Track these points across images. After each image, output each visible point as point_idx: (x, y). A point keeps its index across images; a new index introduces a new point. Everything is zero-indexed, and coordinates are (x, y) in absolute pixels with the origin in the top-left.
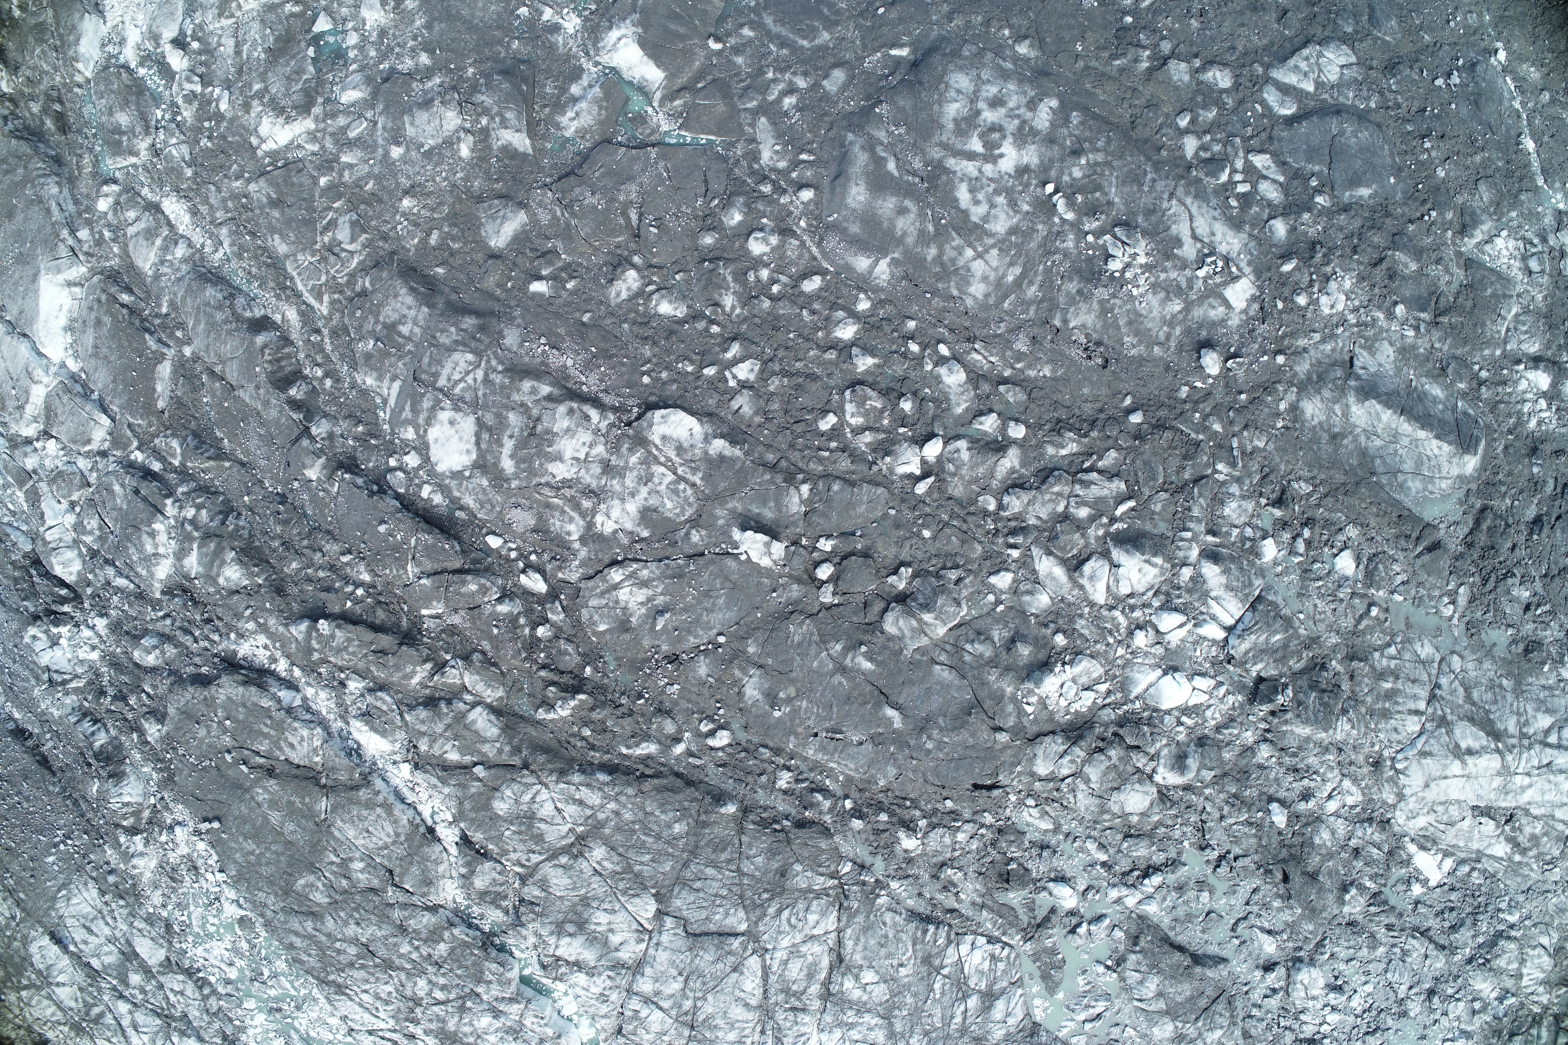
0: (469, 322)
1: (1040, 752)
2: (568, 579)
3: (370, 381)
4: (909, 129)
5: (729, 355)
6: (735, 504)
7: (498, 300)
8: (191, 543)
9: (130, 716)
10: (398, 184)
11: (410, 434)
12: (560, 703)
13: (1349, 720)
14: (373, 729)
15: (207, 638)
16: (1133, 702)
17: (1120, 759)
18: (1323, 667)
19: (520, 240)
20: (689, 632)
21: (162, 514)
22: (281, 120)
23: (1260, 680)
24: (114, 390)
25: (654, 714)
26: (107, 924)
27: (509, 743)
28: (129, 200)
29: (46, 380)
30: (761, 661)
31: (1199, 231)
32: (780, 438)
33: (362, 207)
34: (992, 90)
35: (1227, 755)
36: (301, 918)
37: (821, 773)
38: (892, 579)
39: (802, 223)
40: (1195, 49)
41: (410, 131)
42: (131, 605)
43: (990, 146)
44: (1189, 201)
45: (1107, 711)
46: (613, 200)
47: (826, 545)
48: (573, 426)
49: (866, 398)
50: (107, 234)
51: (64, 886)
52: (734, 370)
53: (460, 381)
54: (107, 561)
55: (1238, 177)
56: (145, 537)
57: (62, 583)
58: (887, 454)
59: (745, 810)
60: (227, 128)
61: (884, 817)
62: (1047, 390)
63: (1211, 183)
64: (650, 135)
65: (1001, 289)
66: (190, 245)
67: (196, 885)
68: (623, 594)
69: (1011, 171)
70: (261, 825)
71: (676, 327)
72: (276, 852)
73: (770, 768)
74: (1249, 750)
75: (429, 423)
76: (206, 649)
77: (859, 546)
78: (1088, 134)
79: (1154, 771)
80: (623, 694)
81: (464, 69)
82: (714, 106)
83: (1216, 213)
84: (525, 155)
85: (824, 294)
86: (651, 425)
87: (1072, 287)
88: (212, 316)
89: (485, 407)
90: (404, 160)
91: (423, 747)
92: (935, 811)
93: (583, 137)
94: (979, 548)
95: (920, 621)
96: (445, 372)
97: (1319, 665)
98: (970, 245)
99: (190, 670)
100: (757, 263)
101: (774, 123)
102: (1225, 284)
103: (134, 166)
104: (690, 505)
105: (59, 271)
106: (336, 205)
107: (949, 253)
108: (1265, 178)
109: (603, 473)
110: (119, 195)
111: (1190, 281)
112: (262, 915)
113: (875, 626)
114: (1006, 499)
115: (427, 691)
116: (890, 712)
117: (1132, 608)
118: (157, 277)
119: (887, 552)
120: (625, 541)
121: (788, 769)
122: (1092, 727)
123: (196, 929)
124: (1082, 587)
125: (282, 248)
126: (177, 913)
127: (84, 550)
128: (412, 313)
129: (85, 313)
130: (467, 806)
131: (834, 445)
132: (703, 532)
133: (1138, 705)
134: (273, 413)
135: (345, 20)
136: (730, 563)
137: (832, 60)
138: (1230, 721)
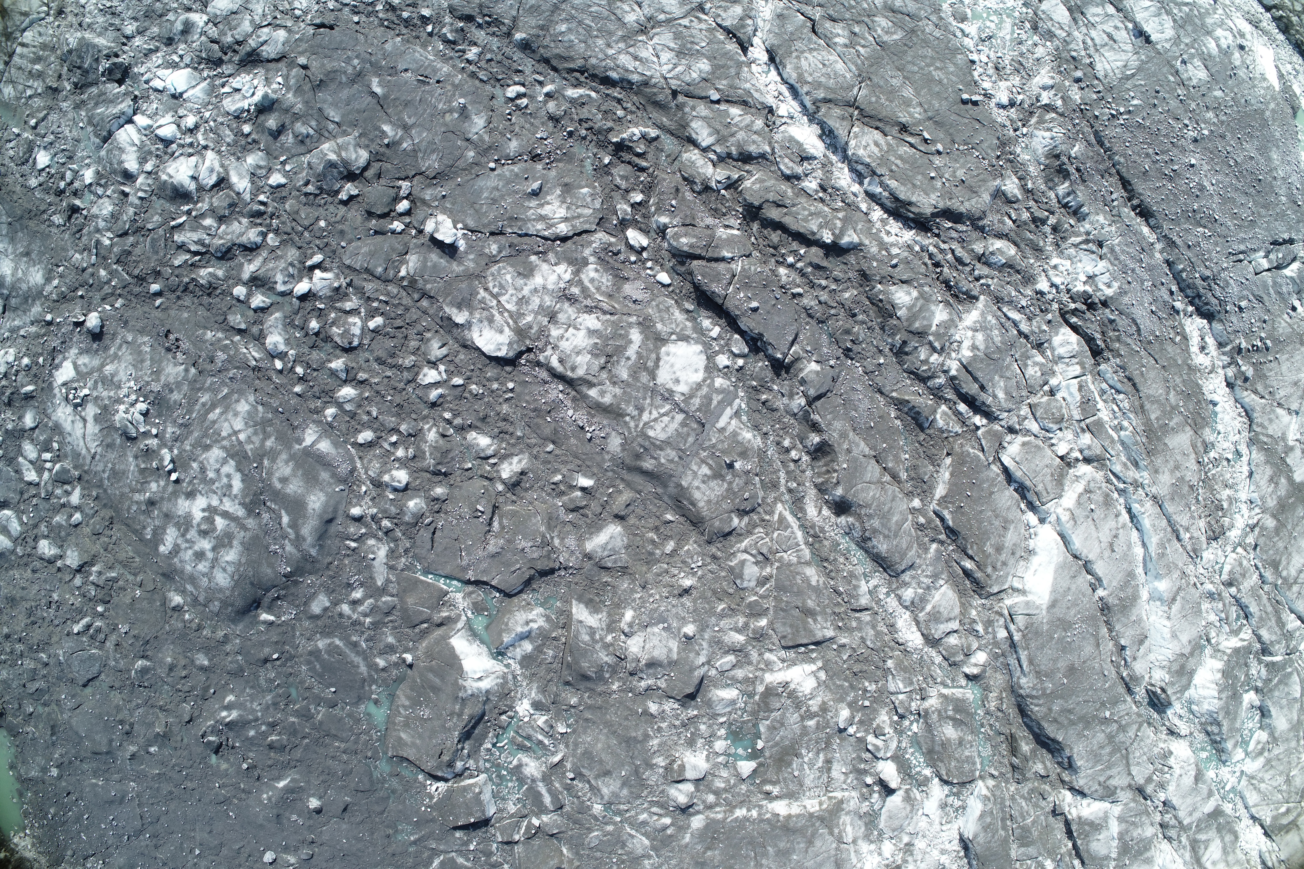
0: (648, 464)
1: (280, 46)
2: (607, 236)
3: (747, 435)
4: (267, 547)
5: (440, 391)
6: (456, 268)
7: (622, 479)
8: (937, 331)
9: (1032, 203)
10: (694, 601)
11: (719, 382)
12: (635, 138)
13: (68, 45)
14: (800, 144)
15: (942, 251)
16: (209, 76)
17: (225, 34)
18: (76, 85)
19: (595, 527)
20: (517, 175)
21: (962, 363)
22: (792, 686)
23: (120, 82)
24: (993, 485)
25: (562, 117)
26: (1092, 39)
27: (684, 114)
28: (954, 655)
29: (1060, 511)
30: (466, 144)
31: (81, 425)
32: (415, 317)
33: (731, 591)
34: (202, 567)
35: (156, 30)
36: (904, 10)
37: (445, 55)
38: (354, 192)
39: (364, 488)
40: (59, 575)
41: (674, 645)
42: (1009, 294)
43: (210, 520)
44: (84, 451)
45: (227, 72)
46: (509, 541)
47: (397, 226)
48: (574, 356)
49: (342, 336)
50: (980, 628)
51: (1128, 78)
52: (438, 378)
53: (664, 415)
54: (1026, 337)
55: (48, 465)
56: (982, 347)
57: (1075, 329)
58: (337, 289)
59: (509, 34)
60: (847, 694)
61: (405, 15)
62: (213, 320)
63: (67, 464)
64: (471, 593)
65: (226, 404)
66: (899, 598)
67: (999, 55)
68: (562, 212)
69: (199, 496)
70: (922, 88)
71: (479, 424)
72: (914, 64)
73: (483, 64)
74: (140, 32)
75: (699, 386)
76: (944, 242)
77: (374, 222)
78: (142, 518)
79: (207, 24)
80: (584, 138)
81: (621, 690)
82: (416, 604)
83: (69, 439)
84: (580, 600)
85: (359, 427)
86: (510, 344)
87: (176, 396)
88: (883, 525)
89: (646, 388)
90: (683, 621)
91: (759, 123)
92: (368, 15)
93: (529, 604)
94: (287, 206)
95: (339, 155)
96: (675, 425)
97: (79, 87)
98: (240, 443)
99: (960, 227)
100: (403, 463)
101: (372, 578)
102: (72, 381)
103: (946, 686)
104: (493, 275)
105: (1027, 603)
106: (755, 598)
107: (256, 440)
108: (31, 462)
109: (557, 313)
110: (964, 662)
111: (95, 387)
112: (941, 18)
113: (376, 157)
114: (259, 240)
115: (747, 167)
116: (378, 90)
117: (191, 145)
118: (935, 577)
119: (355, 214)
120: (551, 256)
121: (468, 61)
122: (241, 61)
123: (1008, 20)
124: (222, 166)
125: (812, 574)
126: (1024, 37)
127: (1049, 353)
128: (696, 483)
129: (1012, 561)
130: (733, 71)
131: (375, 304)
132: (487, 251)
133: (205, 74)
134: (838, 425)
135: (726, 765)
136: (471, 223)
137: (319, 623)
138: (148, 53)
